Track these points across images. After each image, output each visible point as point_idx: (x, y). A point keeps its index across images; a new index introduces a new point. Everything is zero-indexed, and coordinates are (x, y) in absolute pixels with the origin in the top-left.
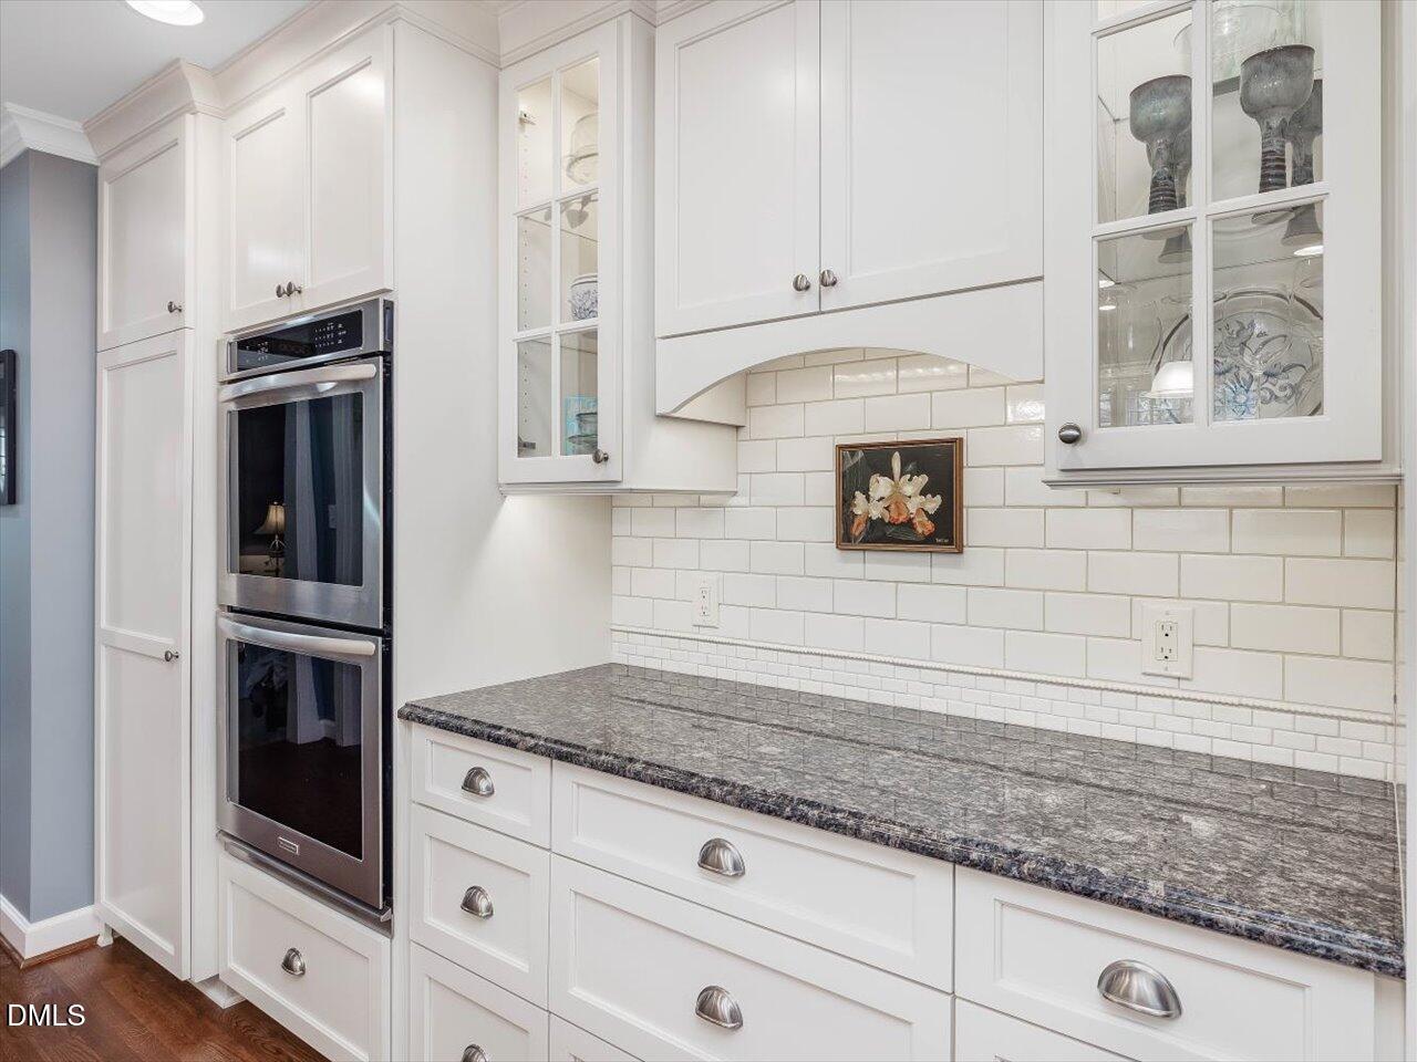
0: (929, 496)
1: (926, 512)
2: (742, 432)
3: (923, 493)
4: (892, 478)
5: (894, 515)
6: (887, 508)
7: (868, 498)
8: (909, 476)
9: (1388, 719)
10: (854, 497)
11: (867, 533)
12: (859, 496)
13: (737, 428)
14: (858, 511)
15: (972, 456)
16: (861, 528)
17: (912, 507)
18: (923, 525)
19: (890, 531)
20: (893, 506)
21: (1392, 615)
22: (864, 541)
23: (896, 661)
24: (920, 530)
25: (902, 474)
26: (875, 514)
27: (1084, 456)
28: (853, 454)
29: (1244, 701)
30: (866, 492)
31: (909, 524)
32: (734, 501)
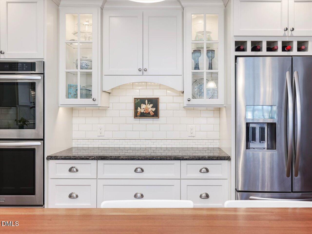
0: (153, 108)
1: (152, 111)
2: (110, 94)
3: (152, 107)
4: (146, 104)
5: (146, 111)
6: (145, 110)
7: (141, 108)
8: (149, 104)
9: (219, 139)
10: (138, 108)
11: (141, 115)
12: (139, 108)
13: (109, 93)
14: (138, 111)
15: (161, 101)
16: (139, 114)
17: (150, 110)
18: (152, 113)
19: (145, 115)
20: (146, 110)
21: (219, 125)
22: (140, 116)
23: (146, 139)
24: (151, 114)
25: (148, 104)
26: (142, 111)
27: (190, 103)
28: (137, 100)
29: (202, 139)
30: (140, 107)
31: (149, 113)
32: (109, 109)
